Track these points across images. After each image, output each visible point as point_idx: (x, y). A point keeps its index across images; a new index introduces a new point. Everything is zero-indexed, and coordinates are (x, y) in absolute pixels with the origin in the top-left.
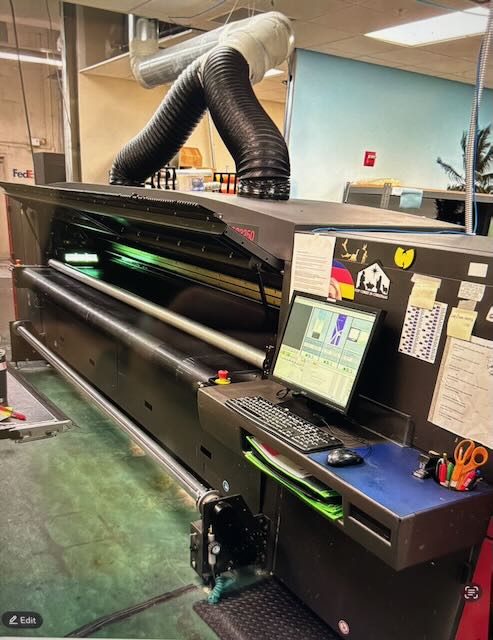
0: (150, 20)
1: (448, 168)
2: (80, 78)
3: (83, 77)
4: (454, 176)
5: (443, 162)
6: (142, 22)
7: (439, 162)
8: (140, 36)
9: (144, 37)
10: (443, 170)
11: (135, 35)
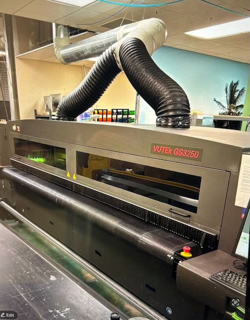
0: (65, 26)
1: (219, 103)
2: (16, 60)
3: (18, 60)
4: (222, 107)
5: (217, 100)
6: (60, 28)
7: (215, 100)
8: (60, 36)
9: (62, 36)
10: (217, 104)
11: (57, 35)
